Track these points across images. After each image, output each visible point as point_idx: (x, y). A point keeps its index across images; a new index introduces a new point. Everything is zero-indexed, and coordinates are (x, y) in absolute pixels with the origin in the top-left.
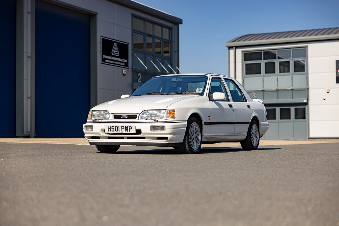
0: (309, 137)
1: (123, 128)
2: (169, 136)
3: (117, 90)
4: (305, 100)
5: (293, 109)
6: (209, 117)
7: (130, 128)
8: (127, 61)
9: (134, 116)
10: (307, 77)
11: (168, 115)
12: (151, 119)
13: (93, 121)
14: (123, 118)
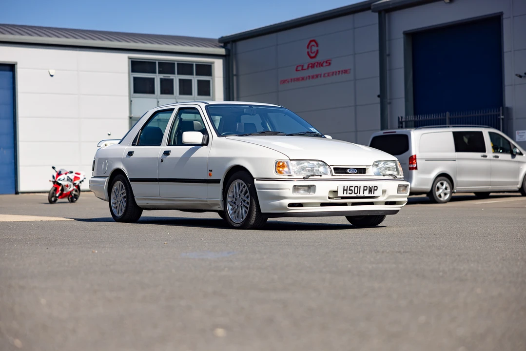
1: (365, 188)
7: (376, 188)
9: (362, 171)
13: (304, 178)
14: (353, 173)
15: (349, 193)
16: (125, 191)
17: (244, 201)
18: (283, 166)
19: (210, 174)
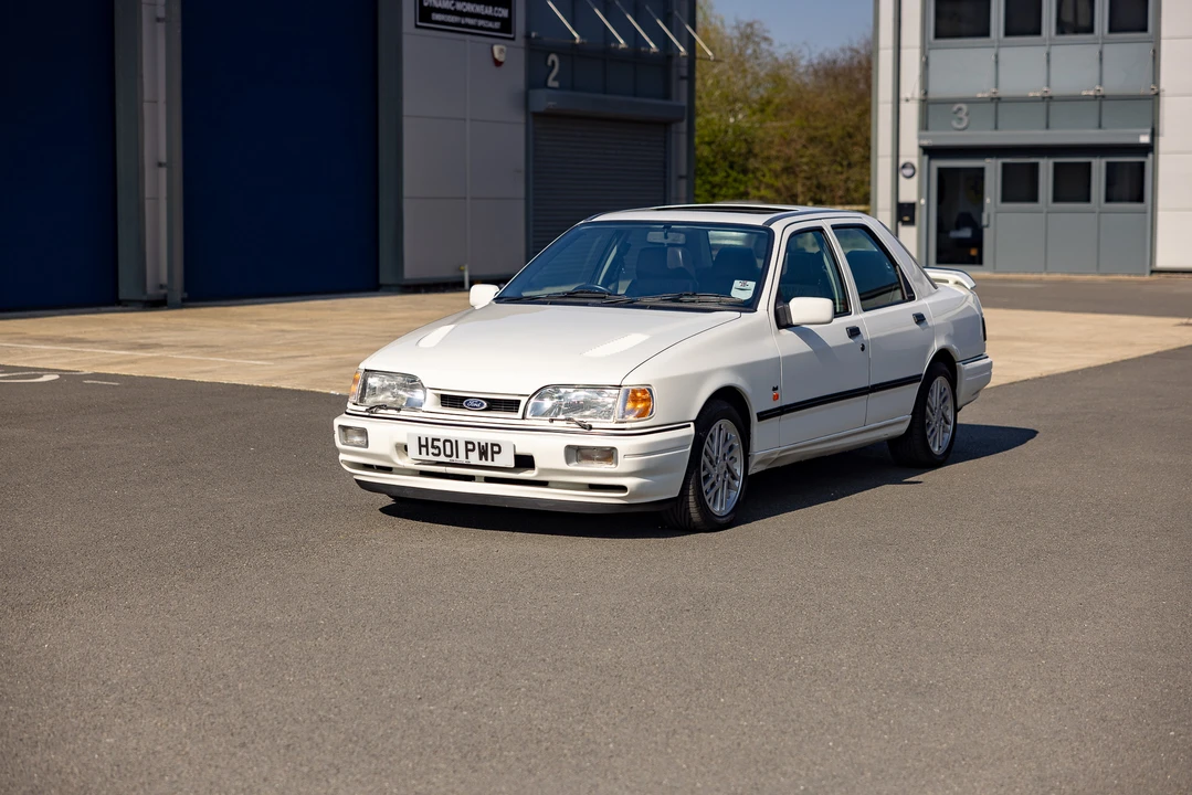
0: (1154, 268)
1: (470, 447)
2: (630, 482)
3: (472, 120)
4: (1145, 134)
5: (1099, 166)
6: (775, 389)
7: (496, 449)
8: (510, 13)
9: (511, 405)
10: (1154, 51)
11: (629, 406)
12: (569, 420)
13: (367, 411)
14: (473, 408)
15: (434, 455)
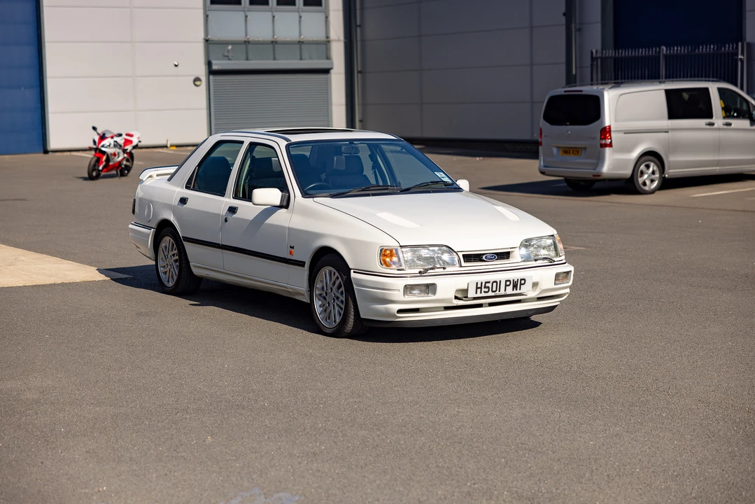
1: (508, 283)
7: (523, 282)
9: (505, 255)
13: (420, 272)
14: (491, 259)
15: (485, 292)
16: (176, 251)
17: (338, 298)
18: (391, 255)
19: (291, 253)
